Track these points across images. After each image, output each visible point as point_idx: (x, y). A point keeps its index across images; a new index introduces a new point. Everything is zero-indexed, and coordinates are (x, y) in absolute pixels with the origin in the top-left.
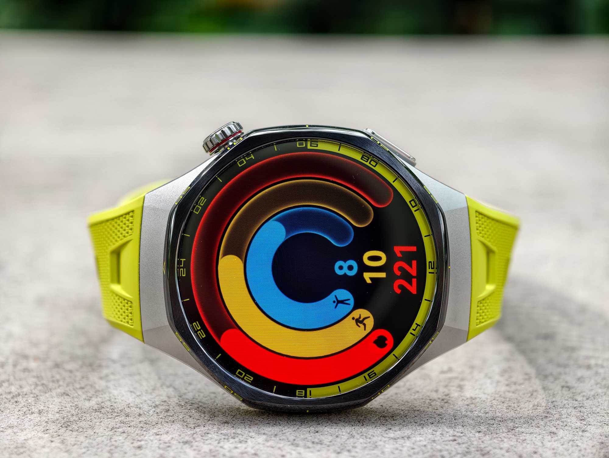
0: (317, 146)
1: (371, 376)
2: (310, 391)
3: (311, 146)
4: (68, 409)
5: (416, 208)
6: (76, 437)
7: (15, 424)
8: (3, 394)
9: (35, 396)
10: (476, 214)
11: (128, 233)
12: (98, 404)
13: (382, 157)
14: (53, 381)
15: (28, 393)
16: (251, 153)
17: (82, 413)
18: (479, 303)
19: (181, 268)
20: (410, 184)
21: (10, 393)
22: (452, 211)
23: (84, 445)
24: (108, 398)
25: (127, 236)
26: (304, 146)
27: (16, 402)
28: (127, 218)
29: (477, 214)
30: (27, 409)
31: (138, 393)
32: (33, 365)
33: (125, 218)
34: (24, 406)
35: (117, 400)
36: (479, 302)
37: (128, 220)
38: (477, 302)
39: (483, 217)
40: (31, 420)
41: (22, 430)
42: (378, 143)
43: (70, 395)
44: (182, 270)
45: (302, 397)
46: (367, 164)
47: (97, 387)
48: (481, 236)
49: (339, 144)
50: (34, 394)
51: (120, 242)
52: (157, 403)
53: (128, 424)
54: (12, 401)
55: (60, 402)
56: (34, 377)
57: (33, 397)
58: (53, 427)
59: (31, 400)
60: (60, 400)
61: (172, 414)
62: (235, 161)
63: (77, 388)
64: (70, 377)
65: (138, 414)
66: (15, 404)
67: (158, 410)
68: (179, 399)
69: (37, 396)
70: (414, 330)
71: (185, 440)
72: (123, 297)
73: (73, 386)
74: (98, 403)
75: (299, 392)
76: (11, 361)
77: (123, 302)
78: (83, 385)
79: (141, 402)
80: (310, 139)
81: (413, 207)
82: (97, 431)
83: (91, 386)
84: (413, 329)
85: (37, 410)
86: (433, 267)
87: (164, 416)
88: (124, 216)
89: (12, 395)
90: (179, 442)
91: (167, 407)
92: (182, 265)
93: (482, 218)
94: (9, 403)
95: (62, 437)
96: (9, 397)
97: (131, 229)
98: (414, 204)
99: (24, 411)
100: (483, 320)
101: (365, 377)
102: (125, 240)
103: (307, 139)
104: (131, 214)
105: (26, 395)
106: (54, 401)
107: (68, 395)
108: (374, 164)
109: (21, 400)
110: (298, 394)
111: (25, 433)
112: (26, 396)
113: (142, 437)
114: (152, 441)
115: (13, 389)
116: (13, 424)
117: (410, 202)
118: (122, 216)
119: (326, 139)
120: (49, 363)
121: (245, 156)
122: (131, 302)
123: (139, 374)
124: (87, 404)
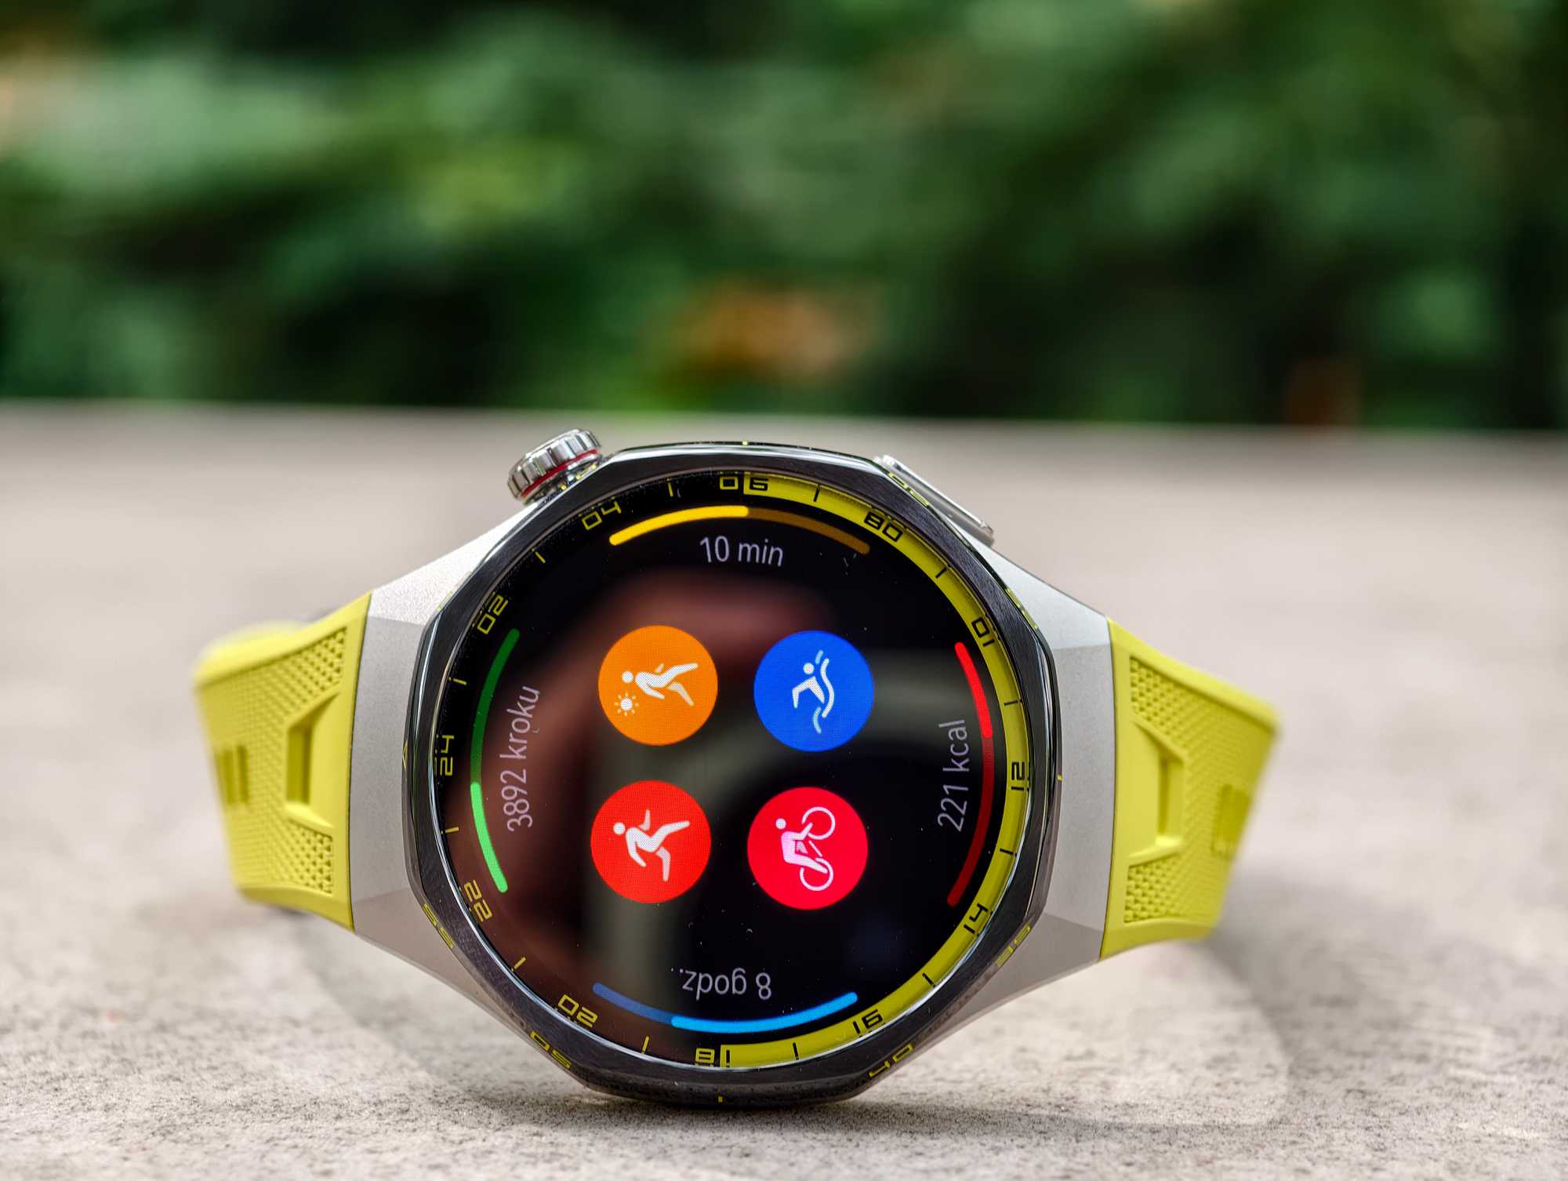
0: (766, 489)
1: (870, 1023)
2: (728, 1052)
3: (751, 488)
4: (175, 1104)
5: (986, 639)
6: (183, 1153)
7: (47, 1127)
8: (28, 1076)
9: (102, 1079)
10: (1131, 663)
11: (330, 679)
12: (244, 1097)
13: (911, 517)
14: (148, 1055)
15: (85, 1075)
16: (614, 500)
17: (204, 1111)
18: (1134, 870)
19: (444, 755)
20: (973, 582)
21: (45, 1073)
22: (1071, 652)
23: (198, 1166)
24: (271, 1088)
25: (328, 687)
26: (736, 487)
27: (56, 1090)
28: (330, 647)
29: (1136, 665)
30: (78, 1101)
31: (341, 1080)
32: (106, 1025)
33: (326, 646)
34: (74, 1097)
35: (291, 1091)
36: (1131, 867)
37: (333, 651)
38: (1127, 868)
39: (1151, 673)
40: (84, 1121)
41: (60, 1138)
42: (906, 486)
43: (182, 1079)
44: (444, 762)
45: (708, 1065)
46: (879, 533)
47: (249, 1068)
48: (1143, 717)
49: (814, 486)
50: (101, 1076)
51: (313, 703)
52: (383, 1097)
53: (307, 1132)
54: (46, 1087)
55: (156, 1092)
56: (105, 1047)
57: (97, 1082)
58: (132, 1136)
59: (90, 1086)
60: (158, 1088)
61: (413, 1118)
62: (577, 515)
63: (200, 1068)
64: (190, 1049)
65: (334, 1115)
66: (52, 1093)
67: (383, 1110)
68: (435, 1091)
69: (106, 1080)
70: (973, 919)
71: (433, 1162)
72: (311, 826)
73: (193, 1063)
74: (245, 1095)
75: (701, 1053)
76: (56, 1019)
77: (313, 839)
78: (215, 1063)
79: (346, 1094)
80: (749, 473)
81: (980, 636)
82: (233, 1144)
83: (236, 1065)
84: (971, 918)
85: (100, 1105)
86: (1021, 775)
87: (393, 1121)
88: (324, 642)
89: (48, 1077)
90: (420, 1166)
91: (405, 1106)
92: (444, 749)
93: (1148, 676)
94: (39, 1092)
95: (150, 1153)
96: (41, 1080)
97: (338, 670)
98: (982, 630)
99: (71, 1106)
100: (1145, 914)
101: (855, 1024)
102: (324, 696)
103: (743, 471)
104: (340, 636)
105: (80, 1077)
106: (144, 1089)
107: (178, 1079)
108: (894, 534)
109: (67, 1086)
110: (700, 1058)
111: (66, 1142)
112: (81, 1080)
113: (336, 1156)
114: (357, 1163)
115: (52, 1067)
116: (42, 1127)
117: (974, 624)
118: (320, 642)
119: (787, 473)
120: (146, 1024)
121: (600, 504)
122: (330, 838)
123: (352, 1046)
124: (220, 1097)
